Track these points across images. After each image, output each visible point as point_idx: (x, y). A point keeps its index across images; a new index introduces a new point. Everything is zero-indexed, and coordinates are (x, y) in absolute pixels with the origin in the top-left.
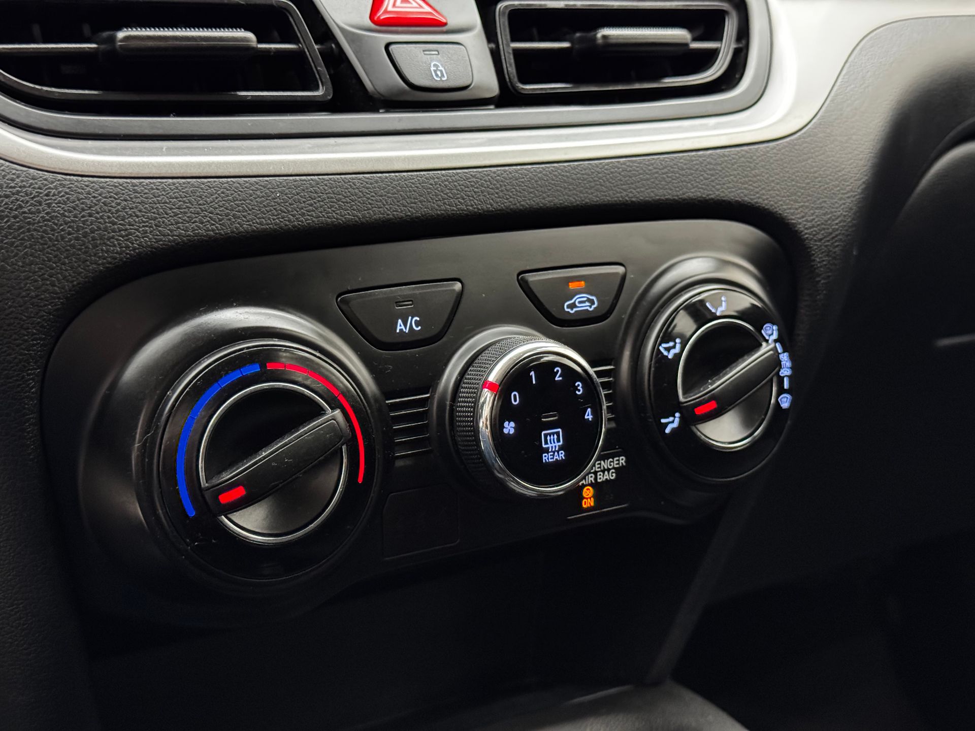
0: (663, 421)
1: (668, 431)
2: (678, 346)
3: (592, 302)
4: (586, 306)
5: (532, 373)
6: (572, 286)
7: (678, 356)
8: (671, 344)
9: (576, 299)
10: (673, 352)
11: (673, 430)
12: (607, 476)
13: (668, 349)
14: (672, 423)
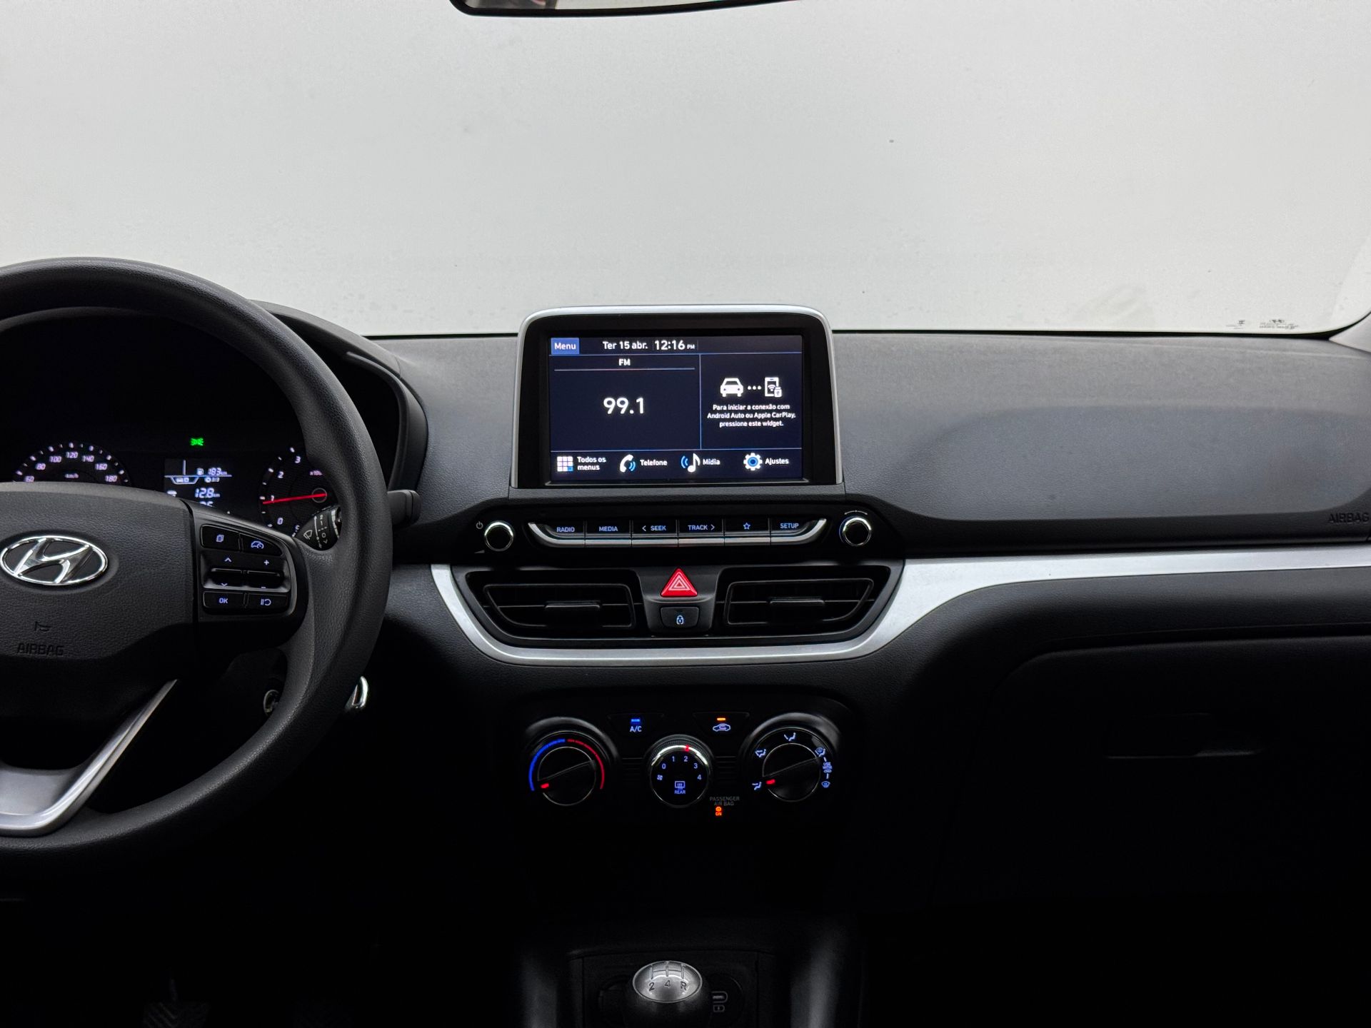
2: (765, 753)
3: (728, 728)
4: (725, 729)
7: (764, 757)
10: (761, 754)
11: (758, 789)
12: (729, 804)
13: (759, 753)
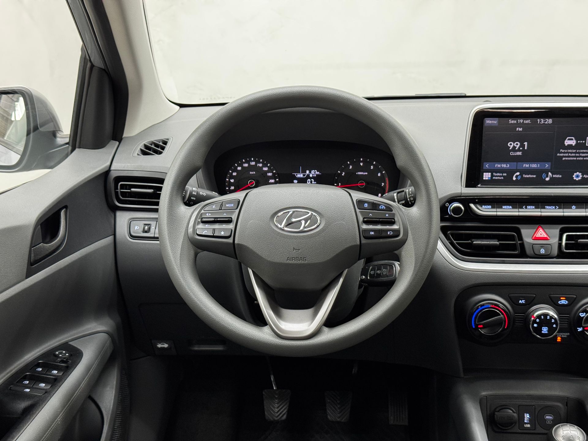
0: (578, 328)
1: (579, 330)
5: (542, 317)
6: (561, 298)
8: (582, 314)
9: (562, 301)
14: (580, 329)
